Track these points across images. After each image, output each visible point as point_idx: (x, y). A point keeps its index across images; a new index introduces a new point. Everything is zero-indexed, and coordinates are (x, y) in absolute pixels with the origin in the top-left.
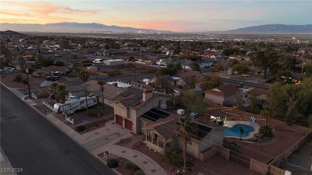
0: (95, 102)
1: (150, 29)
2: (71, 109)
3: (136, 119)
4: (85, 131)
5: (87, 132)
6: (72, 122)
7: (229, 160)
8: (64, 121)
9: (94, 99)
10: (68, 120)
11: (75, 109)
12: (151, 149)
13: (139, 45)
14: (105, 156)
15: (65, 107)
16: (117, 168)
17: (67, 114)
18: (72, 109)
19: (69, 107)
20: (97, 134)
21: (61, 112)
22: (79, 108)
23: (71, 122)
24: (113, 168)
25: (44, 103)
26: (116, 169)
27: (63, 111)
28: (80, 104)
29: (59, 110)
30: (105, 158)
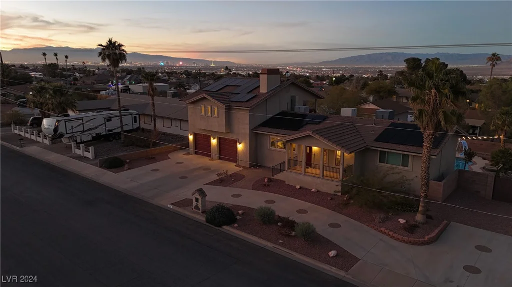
0: (136, 121)
1: (197, 59)
2: (84, 131)
3: (248, 131)
4: (126, 166)
5: (129, 169)
6: (90, 155)
7: (492, 199)
8: (71, 155)
9: (134, 116)
10: (79, 152)
11: (94, 133)
12: (300, 188)
13: (185, 77)
14: (194, 203)
15: (69, 125)
16: (236, 225)
17: (76, 141)
18: (88, 130)
19: (80, 125)
20: (156, 170)
21: (62, 136)
22: (102, 131)
23: (86, 154)
24: (224, 227)
25: (16, 132)
26: (236, 228)
27: (67, 133)
28: (105, 123)
29: (56, 130)
30: (197, 207)
